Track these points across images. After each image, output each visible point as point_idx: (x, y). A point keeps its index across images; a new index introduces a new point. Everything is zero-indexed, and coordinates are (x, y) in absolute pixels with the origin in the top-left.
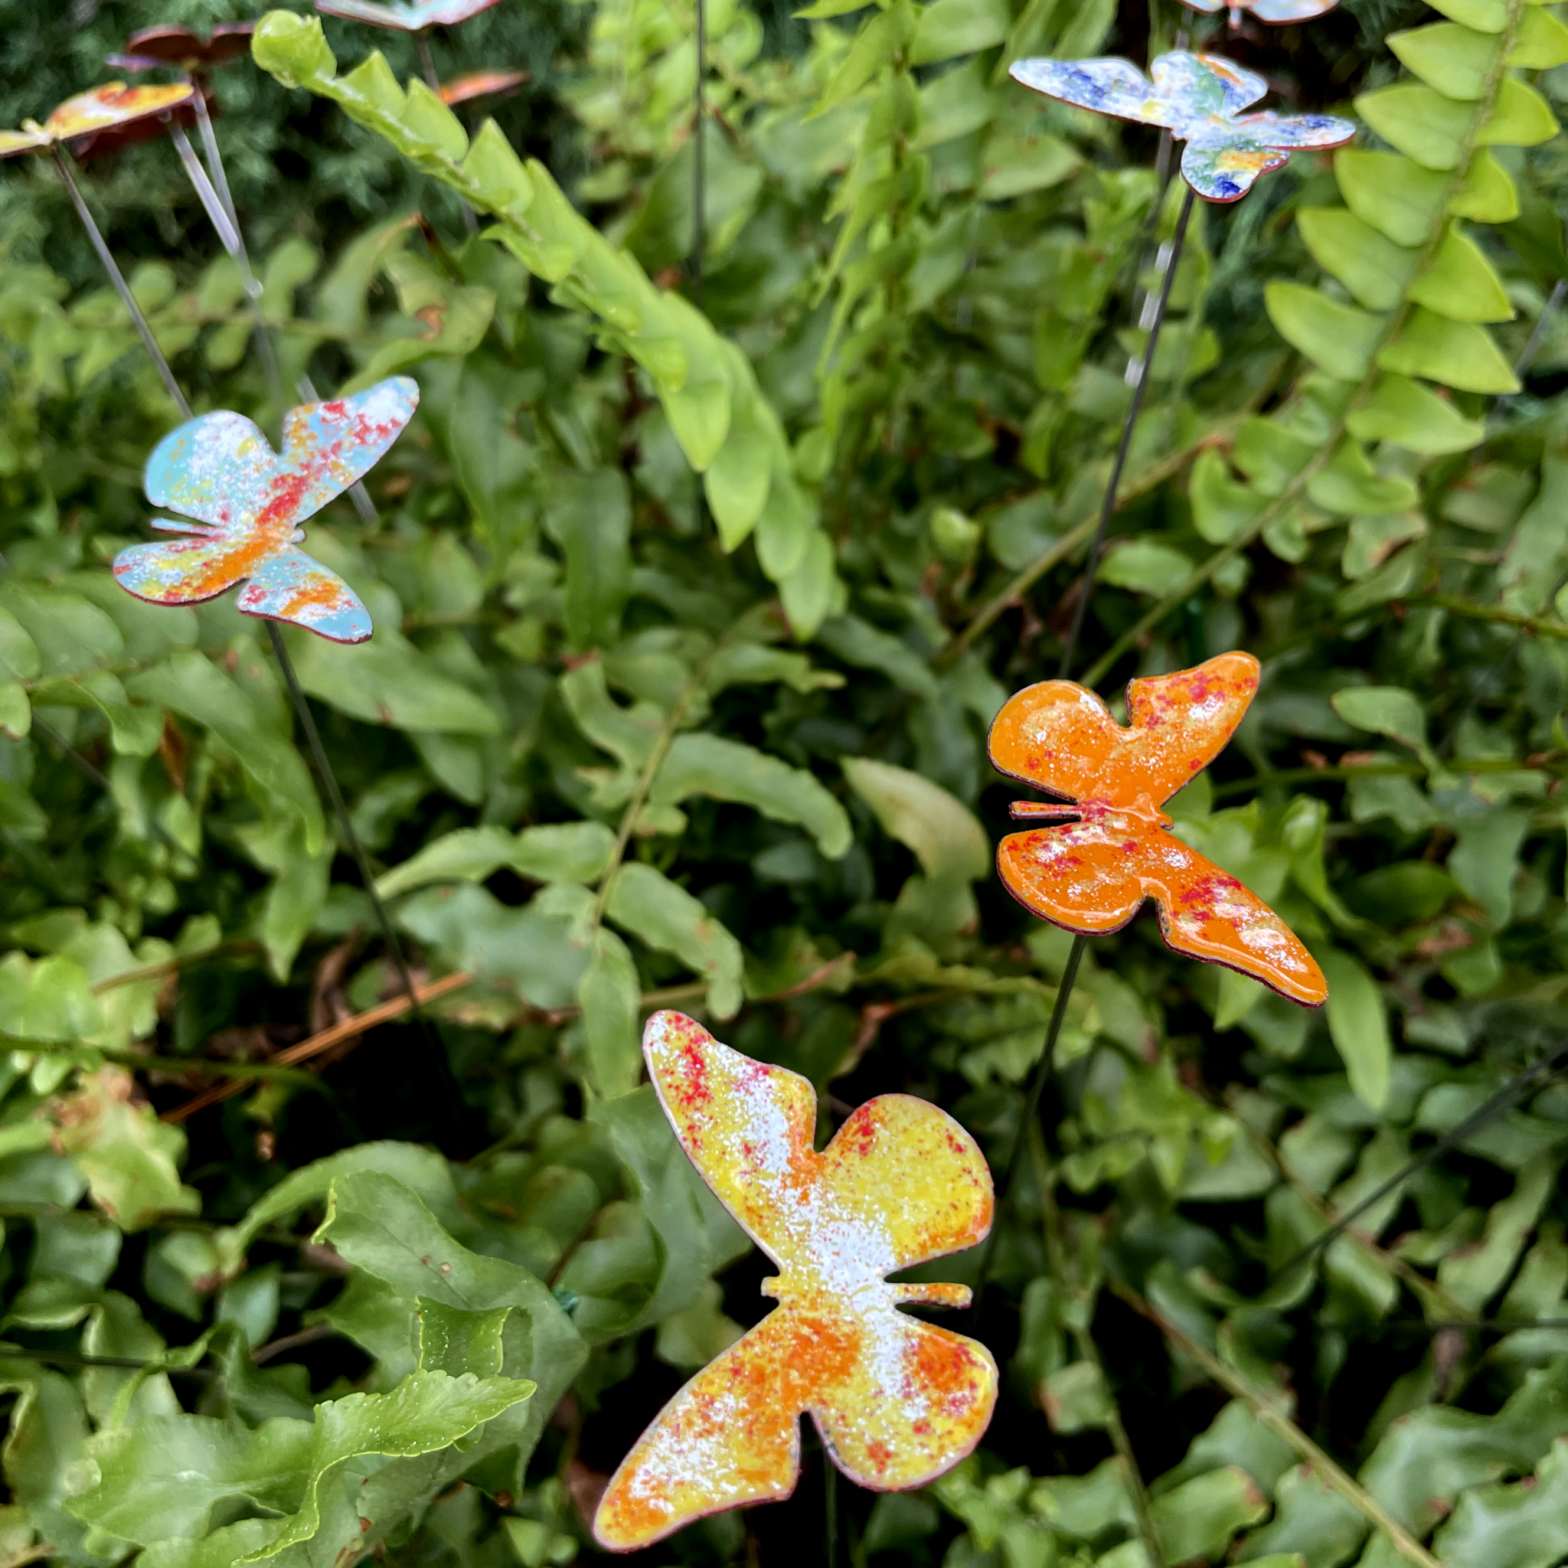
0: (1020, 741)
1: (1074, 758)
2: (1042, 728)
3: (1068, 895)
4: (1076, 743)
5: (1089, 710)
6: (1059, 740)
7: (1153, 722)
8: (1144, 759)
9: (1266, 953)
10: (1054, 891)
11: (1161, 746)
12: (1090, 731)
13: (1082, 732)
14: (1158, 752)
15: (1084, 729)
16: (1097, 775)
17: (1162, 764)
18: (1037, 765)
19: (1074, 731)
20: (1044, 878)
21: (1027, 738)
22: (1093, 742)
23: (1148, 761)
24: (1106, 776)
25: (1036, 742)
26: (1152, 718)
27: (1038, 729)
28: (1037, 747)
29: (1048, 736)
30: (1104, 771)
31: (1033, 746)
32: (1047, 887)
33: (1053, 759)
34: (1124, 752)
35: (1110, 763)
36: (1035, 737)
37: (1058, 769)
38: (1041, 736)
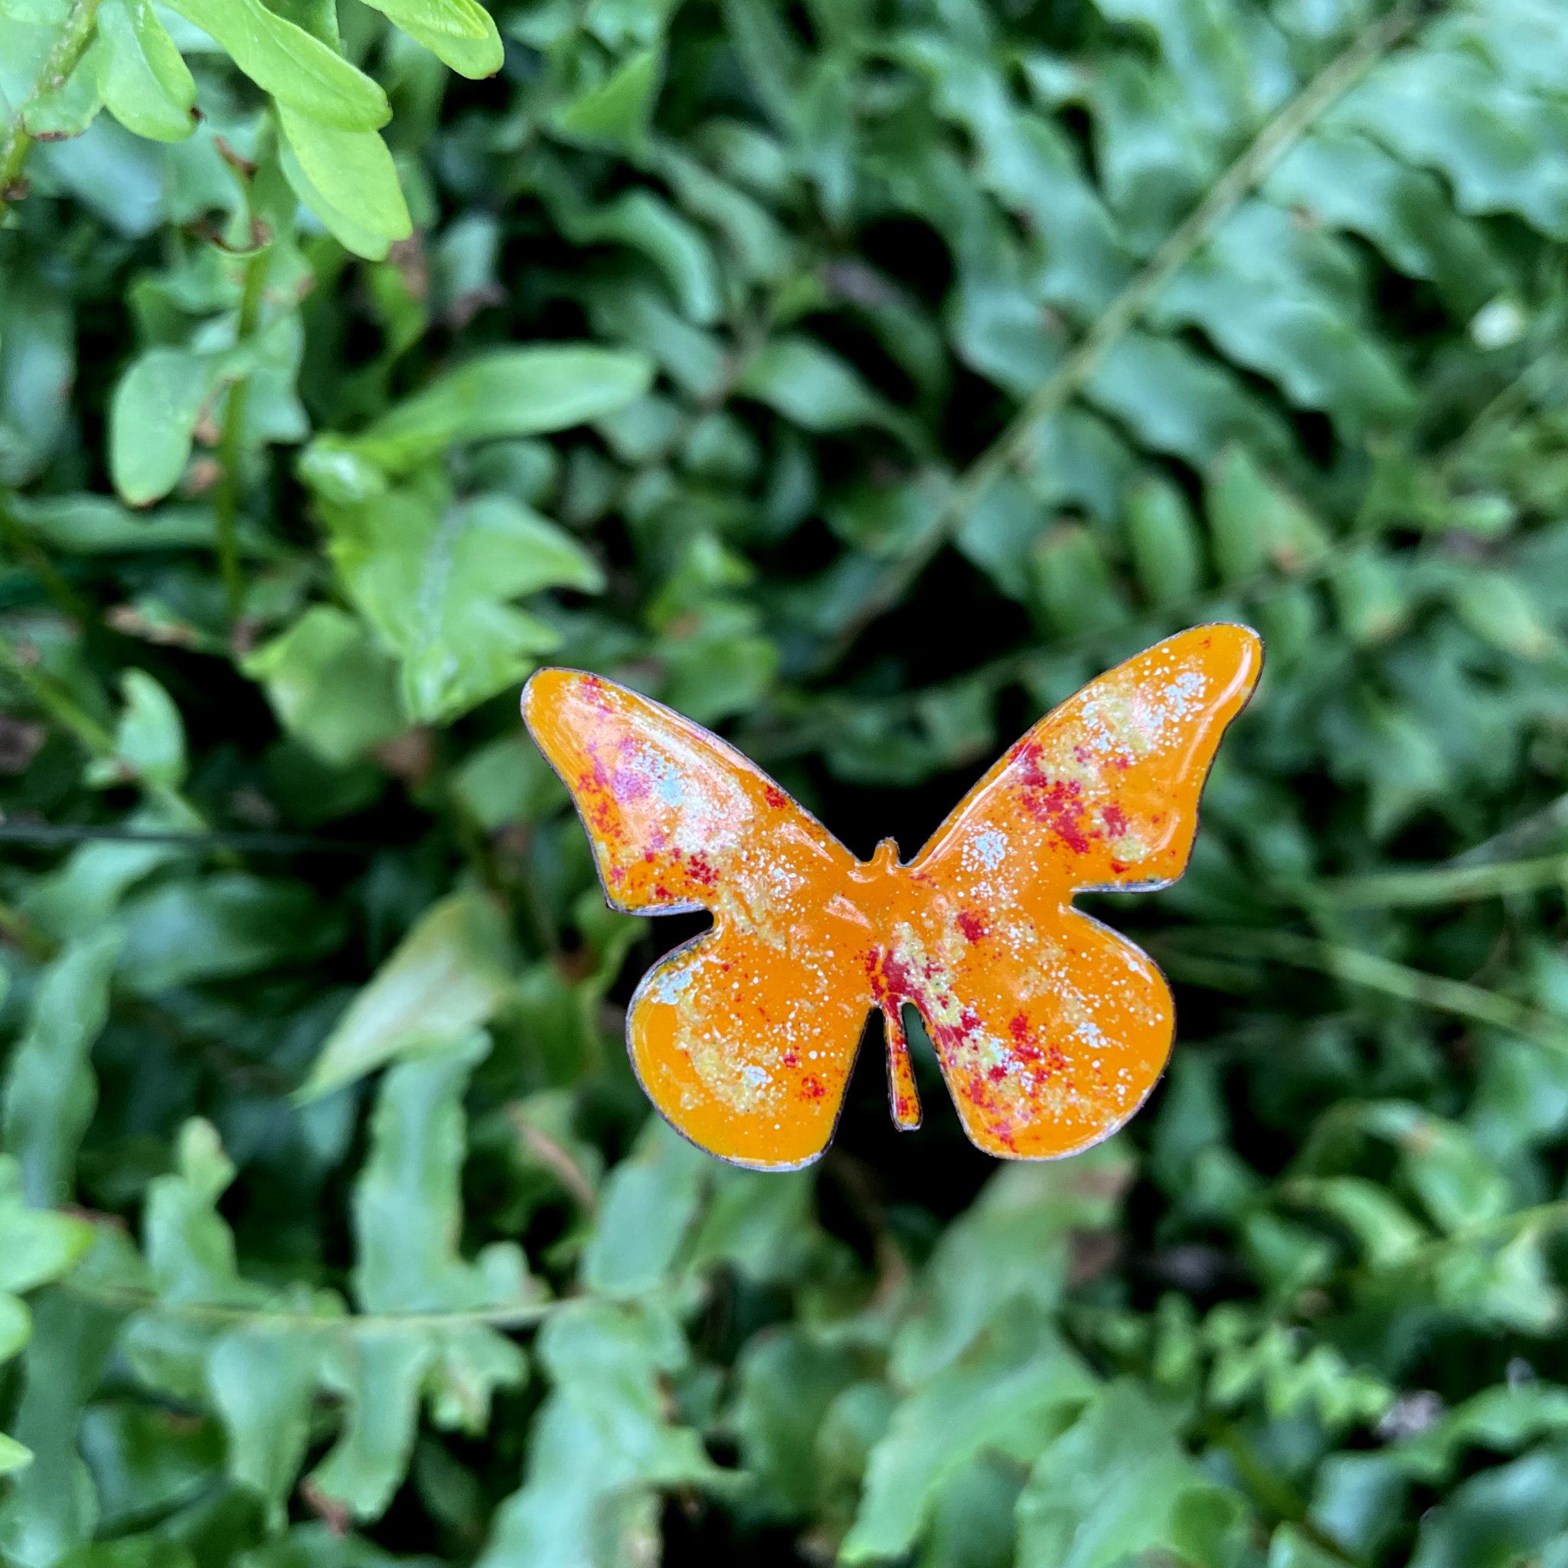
0: (771, 1114)
1: (792, 1016)
2: (740, 1075)
3: (1103, 1048)
4: (762, 1011)
5: (692, 987)
6: (760, 1042)
7: (703, 873)
8: (779, 888)
9: (1176, 719)
10: (1098, 1071)
11: (748, 859)
12: (736, 986)
13: (738, 1000)
14: (762, 864)
15: (733, 997)
16: (820, 974)
17: (783, 857)
18: (814, 1081)
19: (738, 1015)
20: (1069, 1086)
21: (763, 1102)
22: (756, 980)
23: (782, 883)
24: (822, 958)
25: (769, 1086)
26: (695, 875)
27: (742, 1080)
28: (778, 1081)
29: (755, 1062)
30: (812, 961)
31: (778, 1090)
32: (1093, 1082)
33: (800, 1053)
34: (768, 926)
35: (795, 950)
36: (759, 1087)
37: (817, 1044)
38: (755, 1076)
